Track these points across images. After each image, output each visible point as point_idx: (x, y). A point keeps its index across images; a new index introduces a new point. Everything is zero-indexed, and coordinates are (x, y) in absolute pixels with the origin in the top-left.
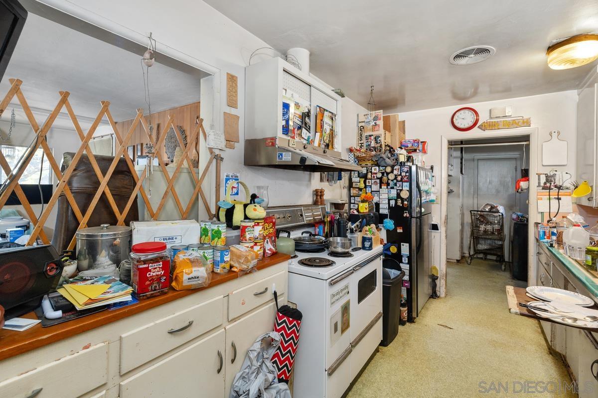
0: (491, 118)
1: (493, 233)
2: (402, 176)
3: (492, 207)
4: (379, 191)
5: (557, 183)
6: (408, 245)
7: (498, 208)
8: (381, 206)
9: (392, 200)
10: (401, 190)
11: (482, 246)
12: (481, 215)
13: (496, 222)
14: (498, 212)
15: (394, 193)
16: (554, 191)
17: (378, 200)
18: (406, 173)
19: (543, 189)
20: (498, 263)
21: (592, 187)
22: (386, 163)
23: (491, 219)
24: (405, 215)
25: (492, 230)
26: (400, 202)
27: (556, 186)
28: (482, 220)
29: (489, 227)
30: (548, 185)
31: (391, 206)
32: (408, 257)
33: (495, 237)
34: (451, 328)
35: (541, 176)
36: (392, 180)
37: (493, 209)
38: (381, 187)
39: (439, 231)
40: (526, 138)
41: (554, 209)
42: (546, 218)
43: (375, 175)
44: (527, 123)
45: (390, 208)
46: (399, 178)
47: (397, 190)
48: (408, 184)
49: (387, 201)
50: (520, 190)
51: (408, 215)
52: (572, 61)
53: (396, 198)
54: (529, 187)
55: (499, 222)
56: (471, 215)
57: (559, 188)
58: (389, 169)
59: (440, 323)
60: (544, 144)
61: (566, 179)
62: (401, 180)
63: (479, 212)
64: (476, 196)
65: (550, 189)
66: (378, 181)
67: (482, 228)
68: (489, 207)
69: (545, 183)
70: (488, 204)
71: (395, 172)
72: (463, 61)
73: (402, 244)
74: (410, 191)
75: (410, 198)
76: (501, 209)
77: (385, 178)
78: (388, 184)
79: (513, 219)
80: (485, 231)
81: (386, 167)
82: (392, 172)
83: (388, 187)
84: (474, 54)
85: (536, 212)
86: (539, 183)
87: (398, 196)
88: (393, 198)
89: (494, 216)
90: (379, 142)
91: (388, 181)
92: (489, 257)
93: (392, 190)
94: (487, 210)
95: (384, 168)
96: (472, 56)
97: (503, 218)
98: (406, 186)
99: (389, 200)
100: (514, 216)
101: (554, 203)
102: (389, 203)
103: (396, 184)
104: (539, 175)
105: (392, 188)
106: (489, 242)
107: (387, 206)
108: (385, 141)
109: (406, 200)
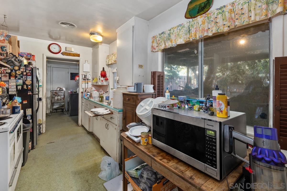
0: (66, 50)
1: (61, 100)
2: (27, 73)
3: (60, 89)
4: (9, 81)
5: (88, 78)
6: (31, 109)
7: (63, 89)
8: (10, 90)
9: (19, 86)
10: (26, 80)
11: (56, 107)
12: (55, 93)
13: (62, 95)
14: (63, 90)
15: (20, 82)
16: (87, 80)
17: (8, 86)
18: (29, 71)
19: (83, 80)
20: (62, 112)
21: (97, 79)
22: (14, 64)
23: (60, 94)
24: (29, 93)
25: (60, 99)
26: (25, 87)
27: (87, 79)
28: (56, 94)
29: (59, 97)
30: (85, 78)
31: (18, 89)
32: (31, 116)
33: (62, 101)
34: (54, 142)
35: (83, 75)
36: (19, 75)
37: (61, 90)
38: (10, 78)
39: (42, 101)
40: (78, 61)
41: (86, 87)
42: (84, 90)
43: (5, 71)
44: (78, 55)
45: (17, 90)
46: (25, 73)
47: (23, 80)
48: (31, 77)
49: (15, 87)
50: (76, 80)
51: (31, 93)
52: (96, 40)
53: (22, 85)
54: (79, 79)
55: (63, 94)
56: (51, 93)
57: (88, 79)
58: (17, 68)
59: (48, 142)
60: (84, 64)
61: (89, 77)
62: (26, 75)
63: (55, 91)
64: (52, 84)
65: (85, 80)
66: (8, 75)
67: (56, 98)
68: (59, 89)
69: (84, 78)
70: (58, 87)
71: (21, 70)
72: (64, 26)
73: (27, 109)
74: (32, 80)
75: (32, 85)
76: (64, 89)
77: (13, 73)
78: (16, 77)
79: (69, 93)
80: (58, 99)
81: (14, 66)
82: (19, 69)
83: (16, 78)
84: (69, 25)
85: (81, 88)
86: (82, 78)
87: (24, 83)
88: (20, 85)
89: (61, 92)
90: (5, 50)
91: (16, 75)
92: (58, 111)
93: (19, 80)
94: (58, 90)
95: (12, 67)
96: (68, 25)
97: (65, 93)
98: (29, 78)
99: (17, 86)
100: (69, 91)
101: (87, 84)
102: (17, 88)
103: (22, 77)
104: (82, 75)
105: (20, 79)
106: (59, 104)
107: (15, 89)
108: (9, 51)
109: (30, 85)
